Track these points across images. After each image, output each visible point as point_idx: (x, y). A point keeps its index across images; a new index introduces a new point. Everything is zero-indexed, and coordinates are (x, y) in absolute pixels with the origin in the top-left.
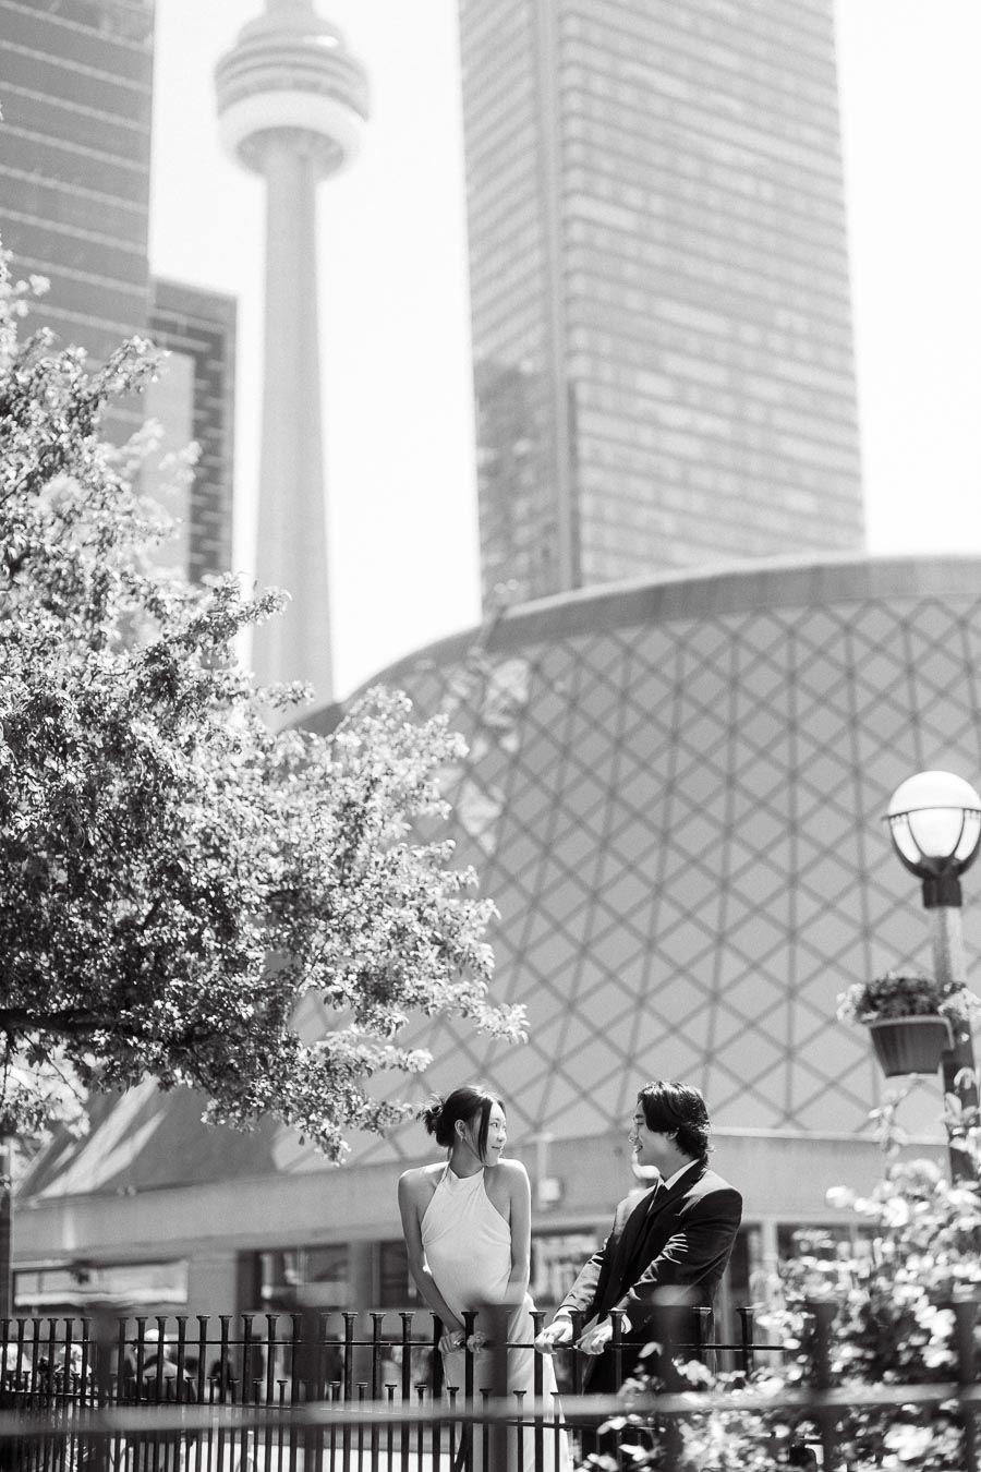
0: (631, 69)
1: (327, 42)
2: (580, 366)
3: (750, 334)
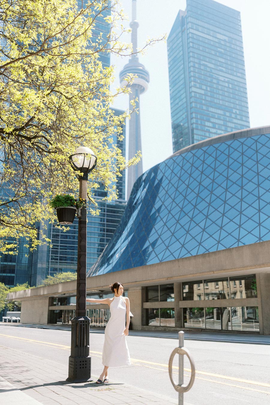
1: (141, 68)
2: (194, 121)
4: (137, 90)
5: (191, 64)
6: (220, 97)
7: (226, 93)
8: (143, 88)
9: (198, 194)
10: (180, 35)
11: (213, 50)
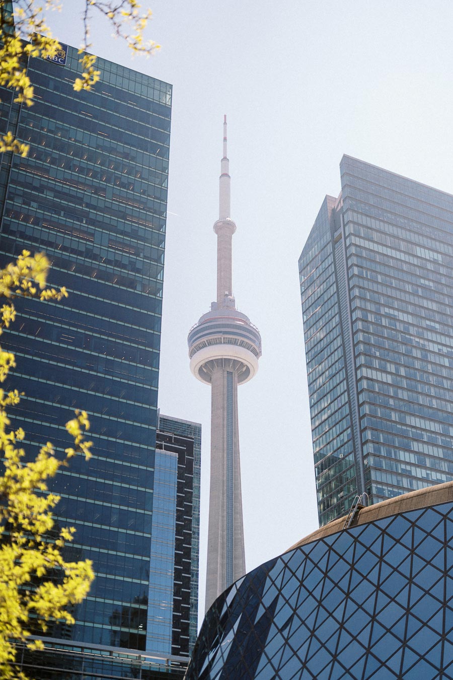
4: (229, 373)
5: (358, 314)
6: (433, 391)
7: (445, 381)
8: (244, 369)
9: (370, 647)
10: (329, 248)
11: (409, 283)
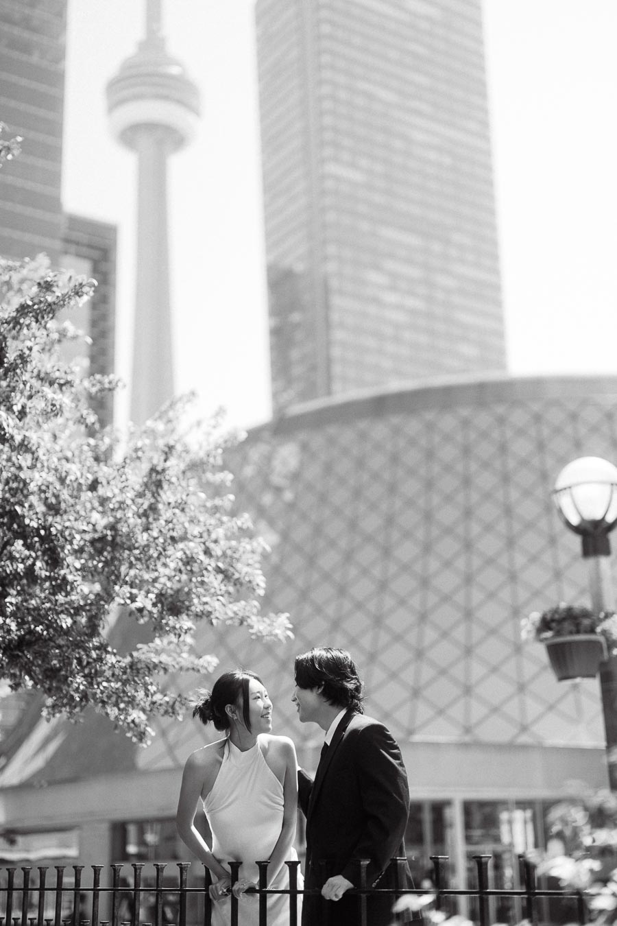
0: (362, 85)
1: (174, 70)
2: (331, 267)
3: (437, 247)
4: (159, 142)
8: (178, 136)
11: (394, 48)
